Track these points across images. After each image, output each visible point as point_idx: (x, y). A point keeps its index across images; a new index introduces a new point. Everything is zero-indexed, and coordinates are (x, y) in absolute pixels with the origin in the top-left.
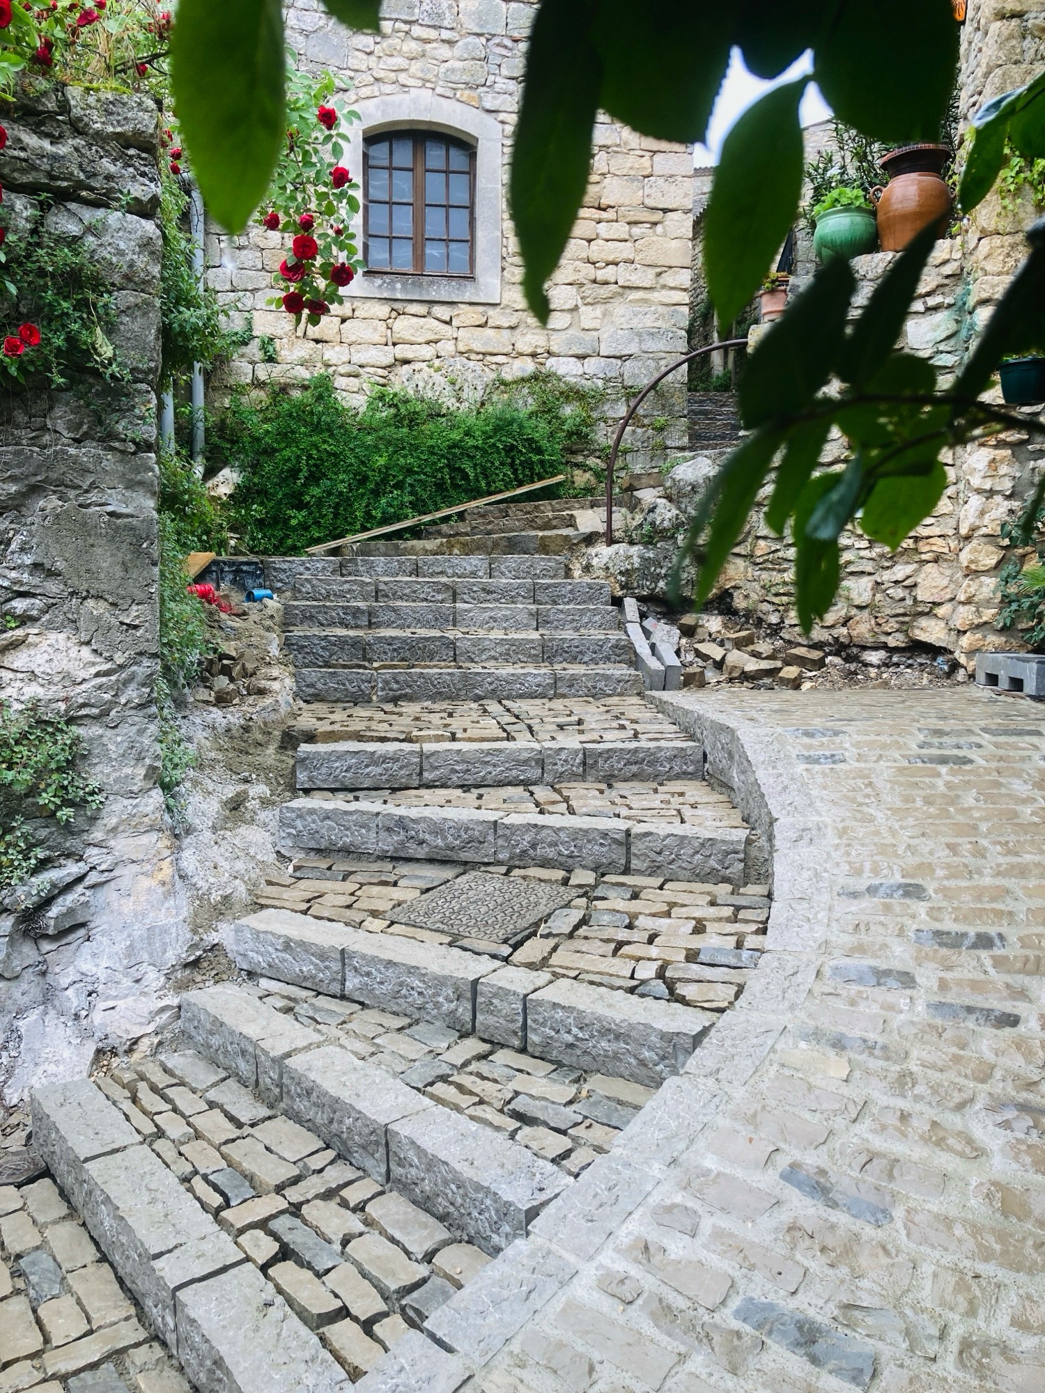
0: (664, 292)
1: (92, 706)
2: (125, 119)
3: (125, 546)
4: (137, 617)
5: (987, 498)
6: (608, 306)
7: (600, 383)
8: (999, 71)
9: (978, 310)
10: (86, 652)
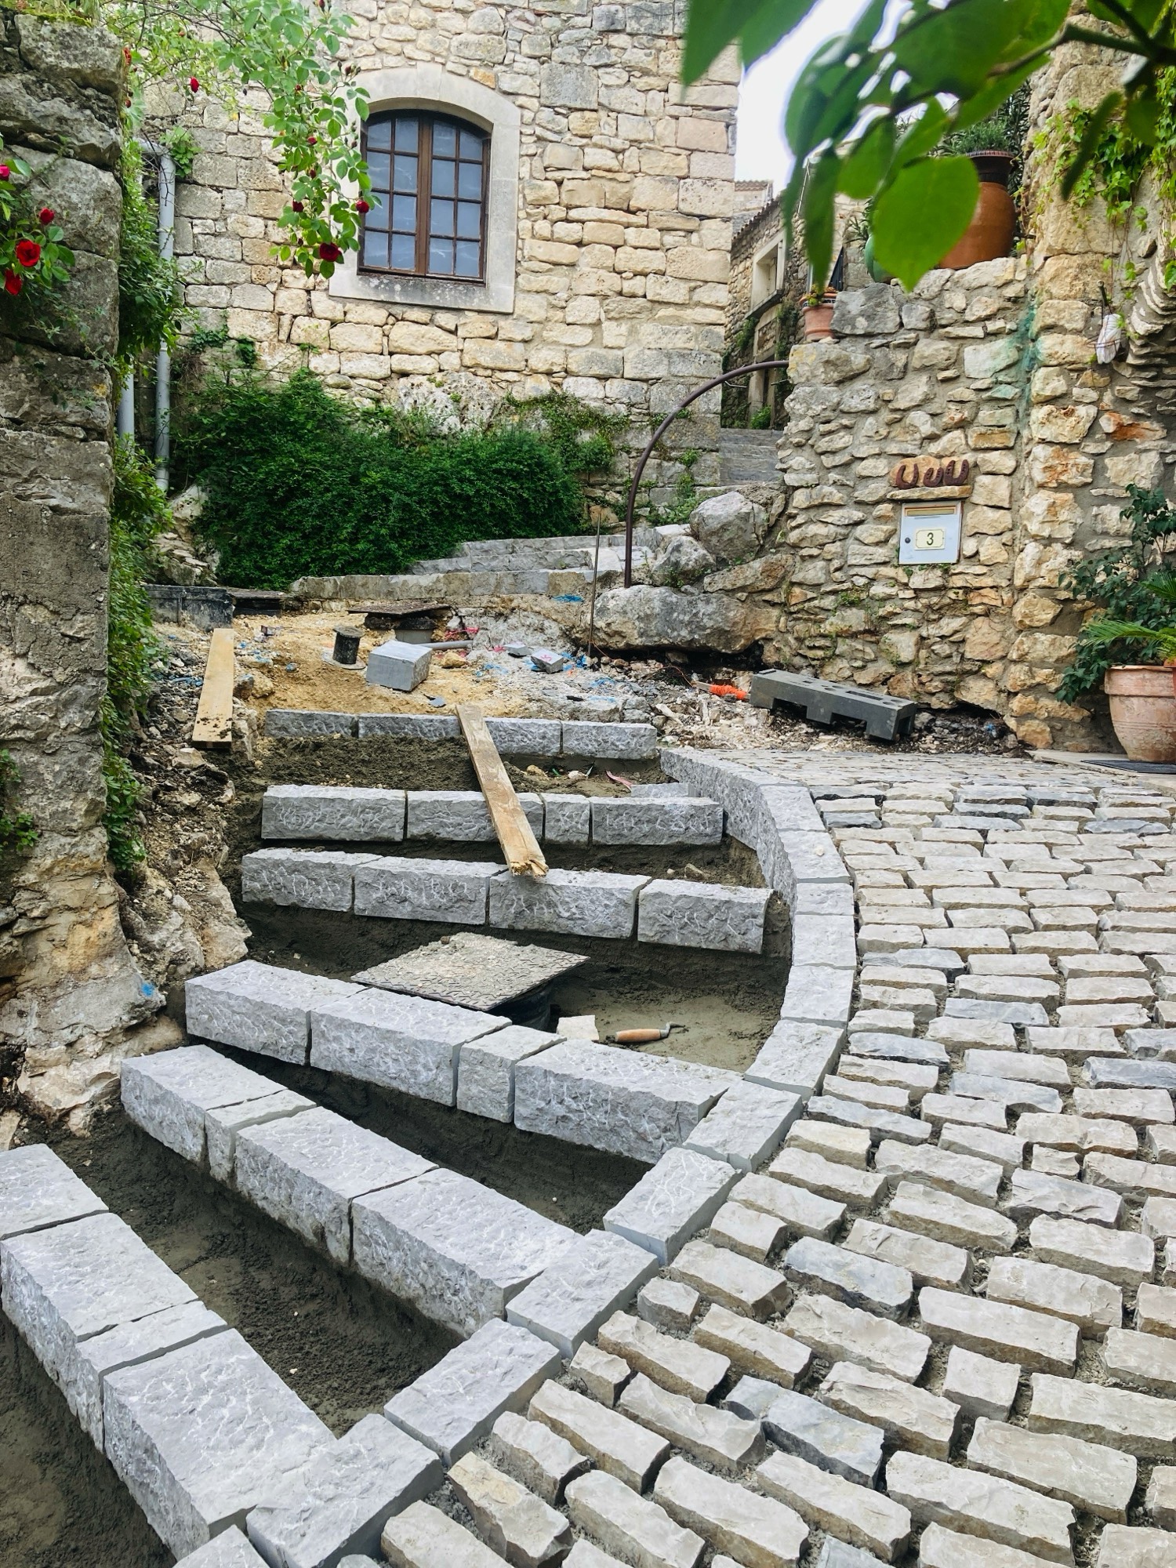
0: (698, 309)
1: (27, 728)
2: (84, 53)
3: (69, 546)
4: (83, 628)
5: (1045, 546)
6: (635, 321)
7: (623, 409)
8: (1073, 72)
9: (1042, 338)
10: (21, 667)
